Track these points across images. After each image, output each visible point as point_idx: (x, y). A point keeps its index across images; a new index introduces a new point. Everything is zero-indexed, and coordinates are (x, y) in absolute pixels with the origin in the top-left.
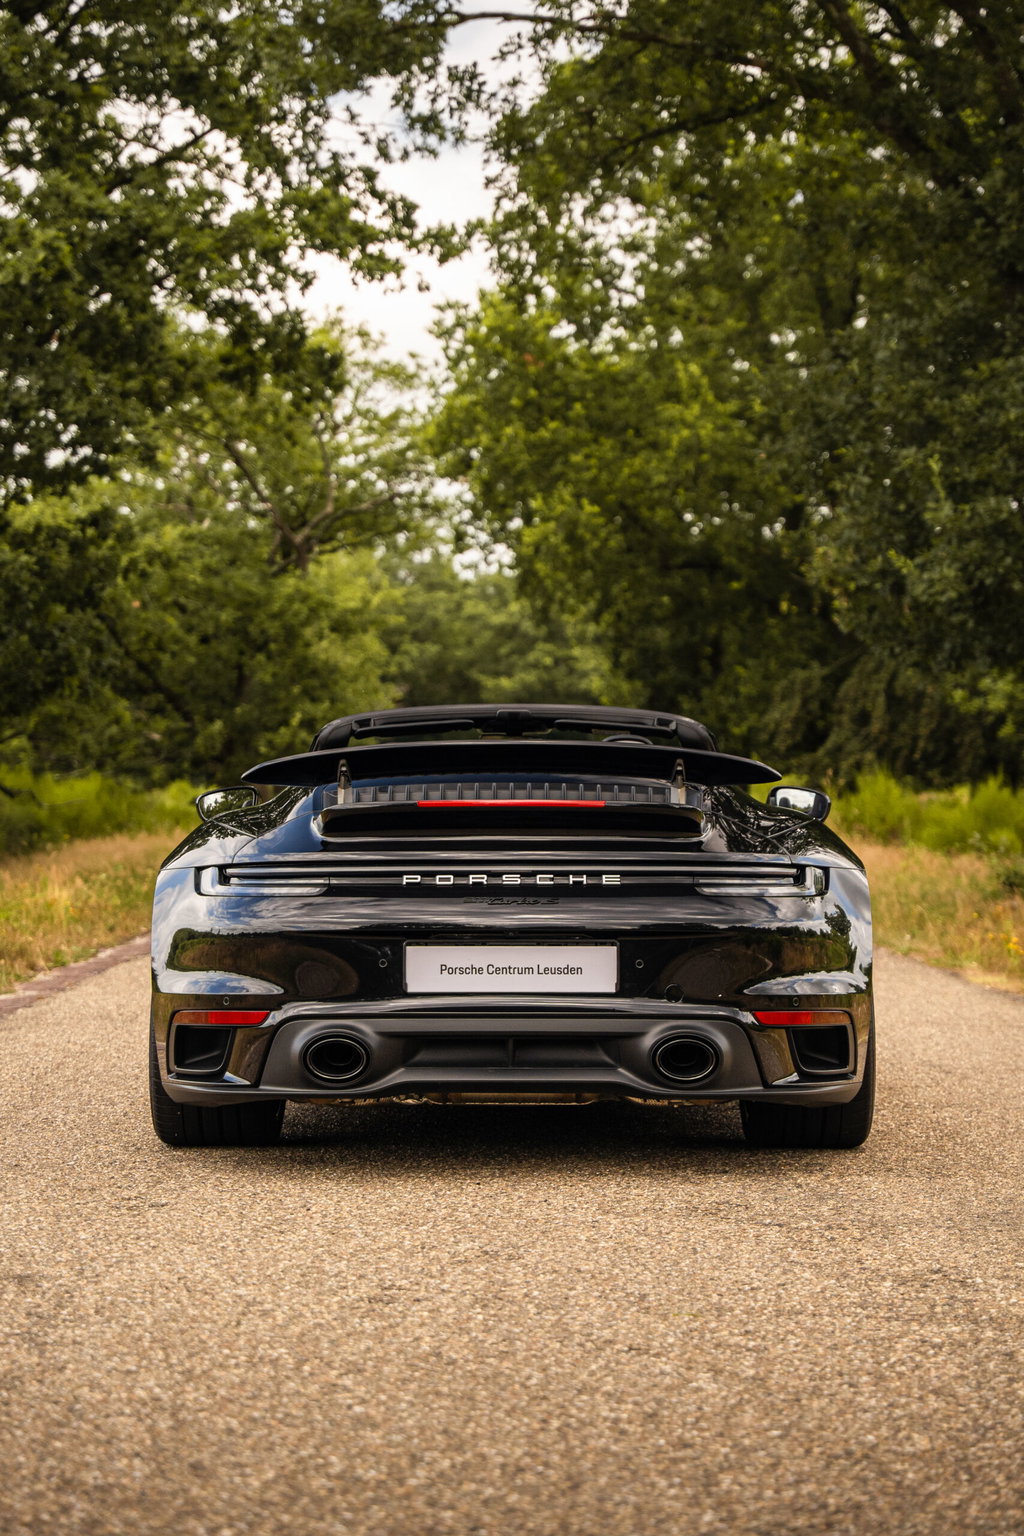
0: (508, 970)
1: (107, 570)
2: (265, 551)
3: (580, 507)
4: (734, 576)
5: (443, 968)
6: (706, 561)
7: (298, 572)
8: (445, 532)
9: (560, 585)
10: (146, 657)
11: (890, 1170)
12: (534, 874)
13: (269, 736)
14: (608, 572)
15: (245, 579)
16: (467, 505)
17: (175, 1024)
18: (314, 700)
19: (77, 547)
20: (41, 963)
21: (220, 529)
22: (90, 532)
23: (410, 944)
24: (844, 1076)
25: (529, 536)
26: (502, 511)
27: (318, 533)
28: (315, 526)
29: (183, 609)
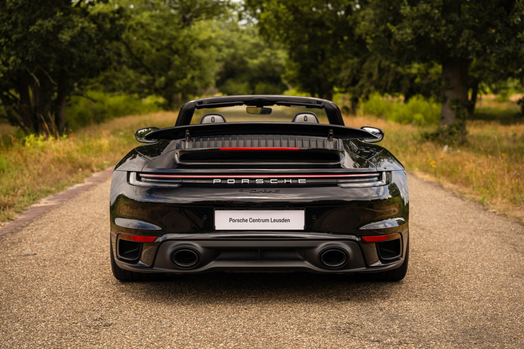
0: (258, 220)
1: (122, 28)
2: (176, 21)
3: (279, 6)
4: (329, 29)
5: (231, 220)
6: (320, 24)
7: (188, 28)
8: (235, 13)
9: (272, 32)
10: (139, 56)
11: (416, 296)
12: (269, 179)
13: (180, 81)
14: (288, 27)
15: (170, 31)
16: (242, 5)
17: (119, 238)
18: (194, 69)
19: (112, 21)
20: (95, 169)
21: (162, 14)
22: (117, 15)
23: (216, 210)
24: (398, 259)
25: (263, 16)
26: (254, 8)
27: (194, 14)
28: (194, 12)
29: (151, 40)
